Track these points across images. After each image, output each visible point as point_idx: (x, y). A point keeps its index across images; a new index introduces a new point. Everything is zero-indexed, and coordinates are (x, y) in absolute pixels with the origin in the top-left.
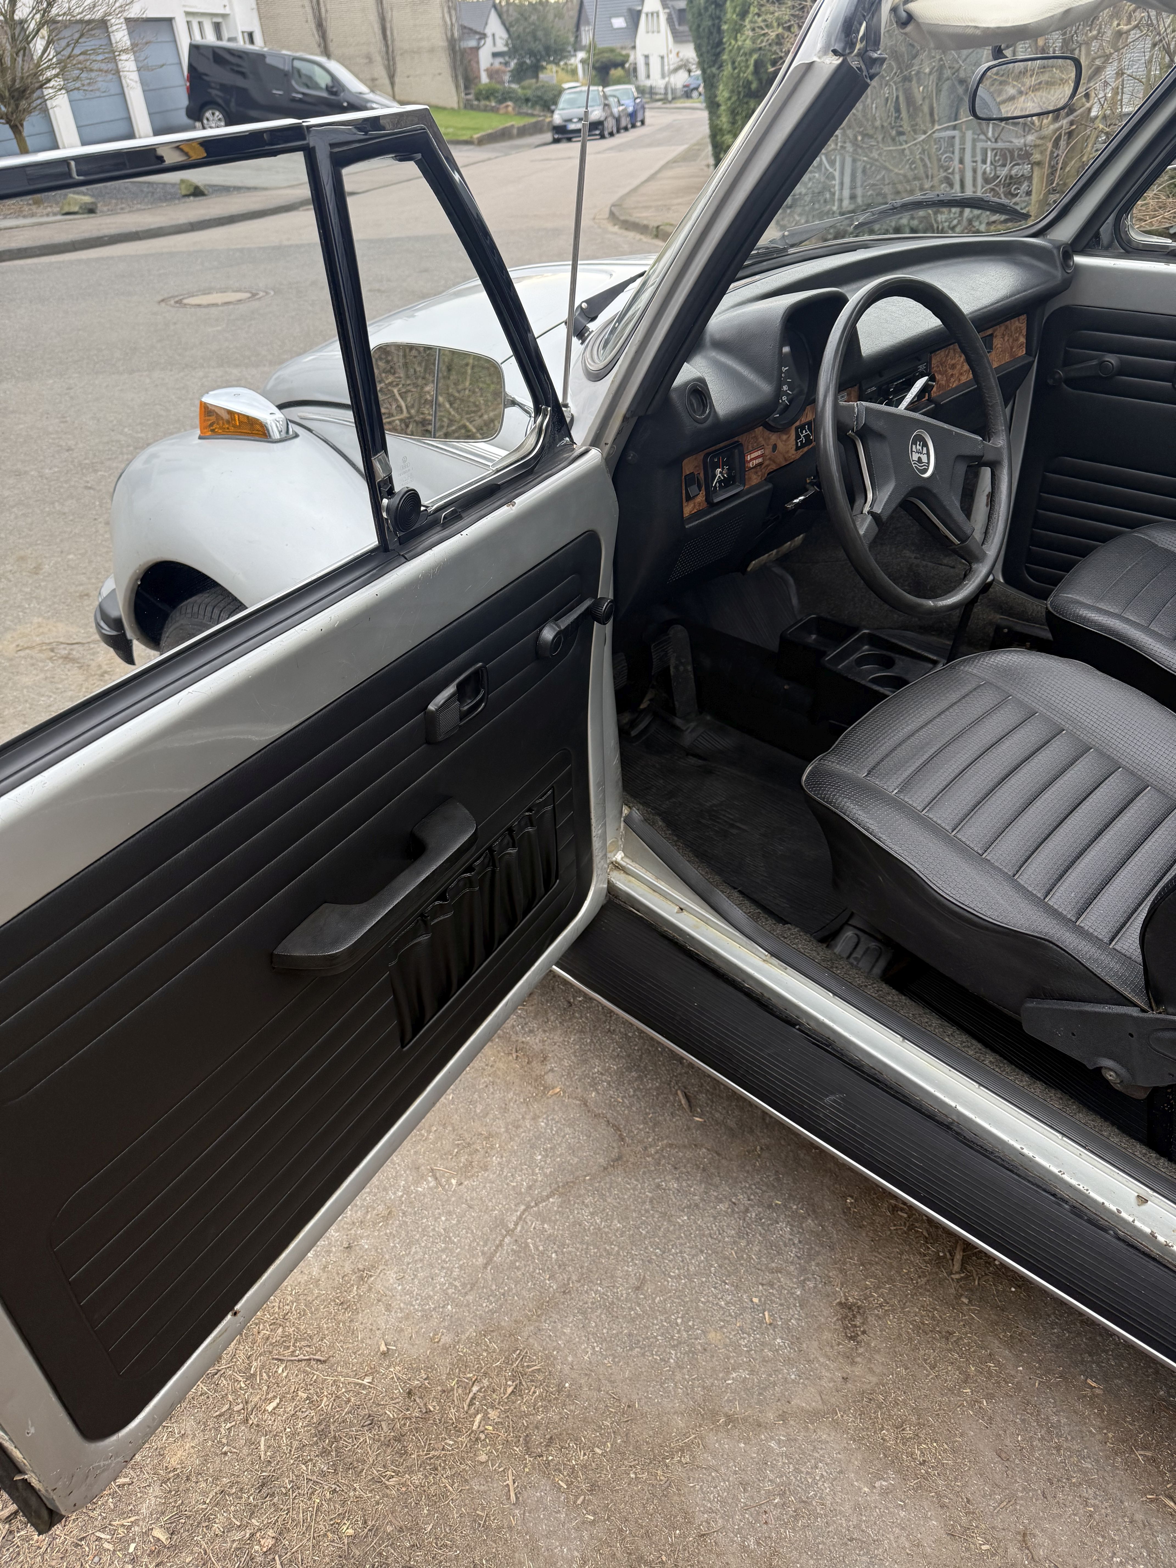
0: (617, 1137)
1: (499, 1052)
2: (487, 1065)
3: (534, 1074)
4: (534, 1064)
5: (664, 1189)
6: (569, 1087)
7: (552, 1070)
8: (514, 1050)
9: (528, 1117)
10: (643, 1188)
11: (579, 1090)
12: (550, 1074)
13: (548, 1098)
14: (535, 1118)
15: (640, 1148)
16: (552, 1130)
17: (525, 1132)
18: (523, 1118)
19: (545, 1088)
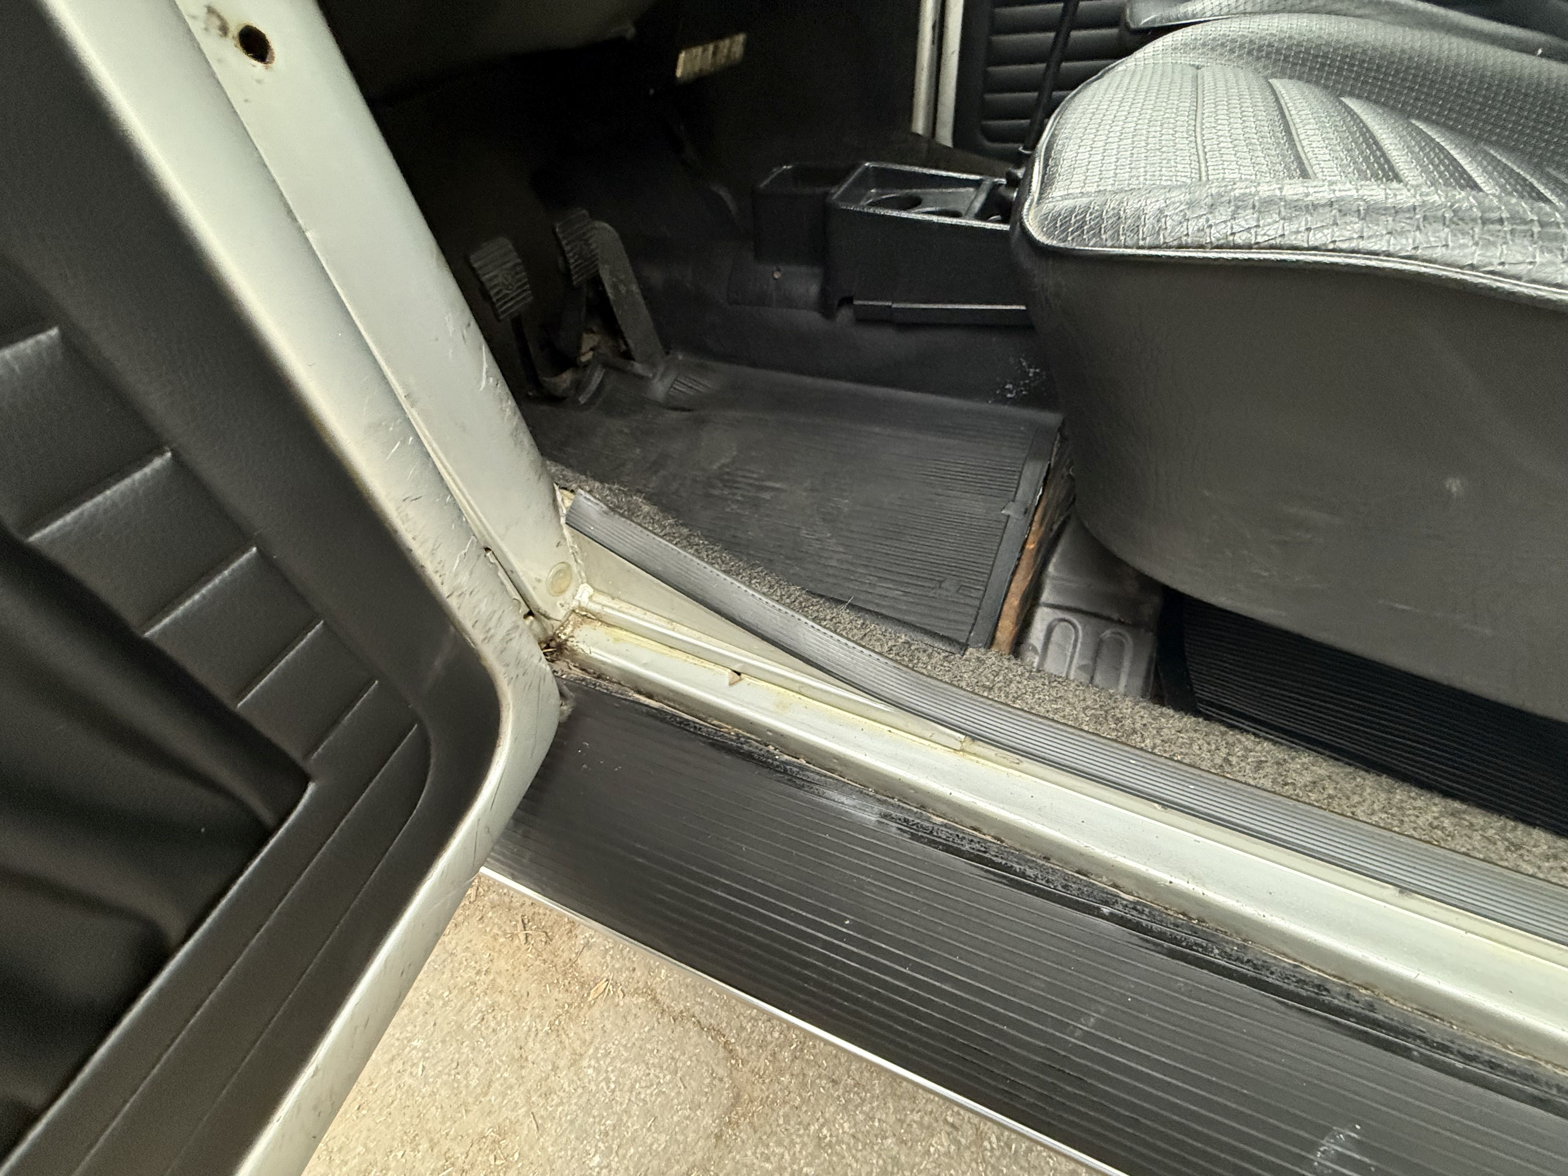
0: (722, 1053)
1: (495, 938)
2: (478, 973)
3: (560, 962)
4: (557, 941)
5: (830, 1145)
6: (620, 970)
7: (587, 945)
8: (520, 926)
9: (562, 1063)
10: (794, 1159)
11: (638, 973)
12: (587, 953)
13: (590, 1007)
14: (576, 1059)
15: (764, 1062)
16: (607, 1080)
17: (561, 1103)
18: (555, 1068)
19: (582, 985)
